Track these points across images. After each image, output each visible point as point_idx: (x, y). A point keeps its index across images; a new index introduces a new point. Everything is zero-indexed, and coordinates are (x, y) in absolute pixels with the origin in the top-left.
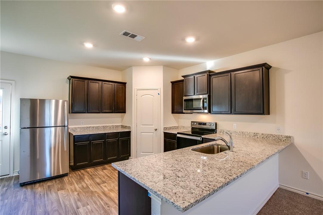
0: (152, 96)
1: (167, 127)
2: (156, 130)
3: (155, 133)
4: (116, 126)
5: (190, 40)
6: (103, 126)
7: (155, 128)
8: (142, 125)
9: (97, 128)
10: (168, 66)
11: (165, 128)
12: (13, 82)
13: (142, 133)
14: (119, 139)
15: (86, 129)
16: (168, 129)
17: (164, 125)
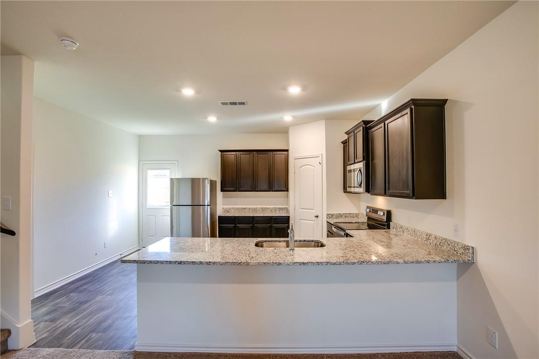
0: (313, 167)
1: (334, 214)
2: (317, 217)
3: (316, 221)
4: (279, 208)
5: (295, 90)
6: (262, 208)
7: (317, 214)
8: (301, 209)
9: (255, 210)
10: (330, 119)
11: (330, 216)
12: (176, 162)
13: (301, 221)
14: (271, 226)
15: (241, 210)
16: (334, 216)
17: (327, 210)
